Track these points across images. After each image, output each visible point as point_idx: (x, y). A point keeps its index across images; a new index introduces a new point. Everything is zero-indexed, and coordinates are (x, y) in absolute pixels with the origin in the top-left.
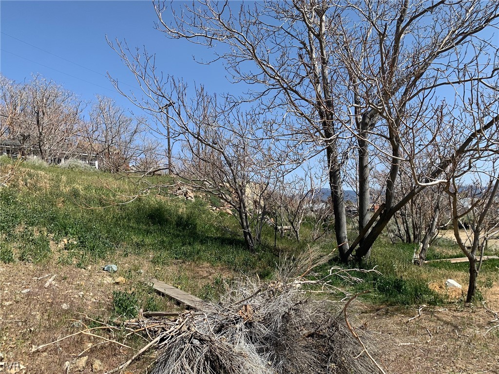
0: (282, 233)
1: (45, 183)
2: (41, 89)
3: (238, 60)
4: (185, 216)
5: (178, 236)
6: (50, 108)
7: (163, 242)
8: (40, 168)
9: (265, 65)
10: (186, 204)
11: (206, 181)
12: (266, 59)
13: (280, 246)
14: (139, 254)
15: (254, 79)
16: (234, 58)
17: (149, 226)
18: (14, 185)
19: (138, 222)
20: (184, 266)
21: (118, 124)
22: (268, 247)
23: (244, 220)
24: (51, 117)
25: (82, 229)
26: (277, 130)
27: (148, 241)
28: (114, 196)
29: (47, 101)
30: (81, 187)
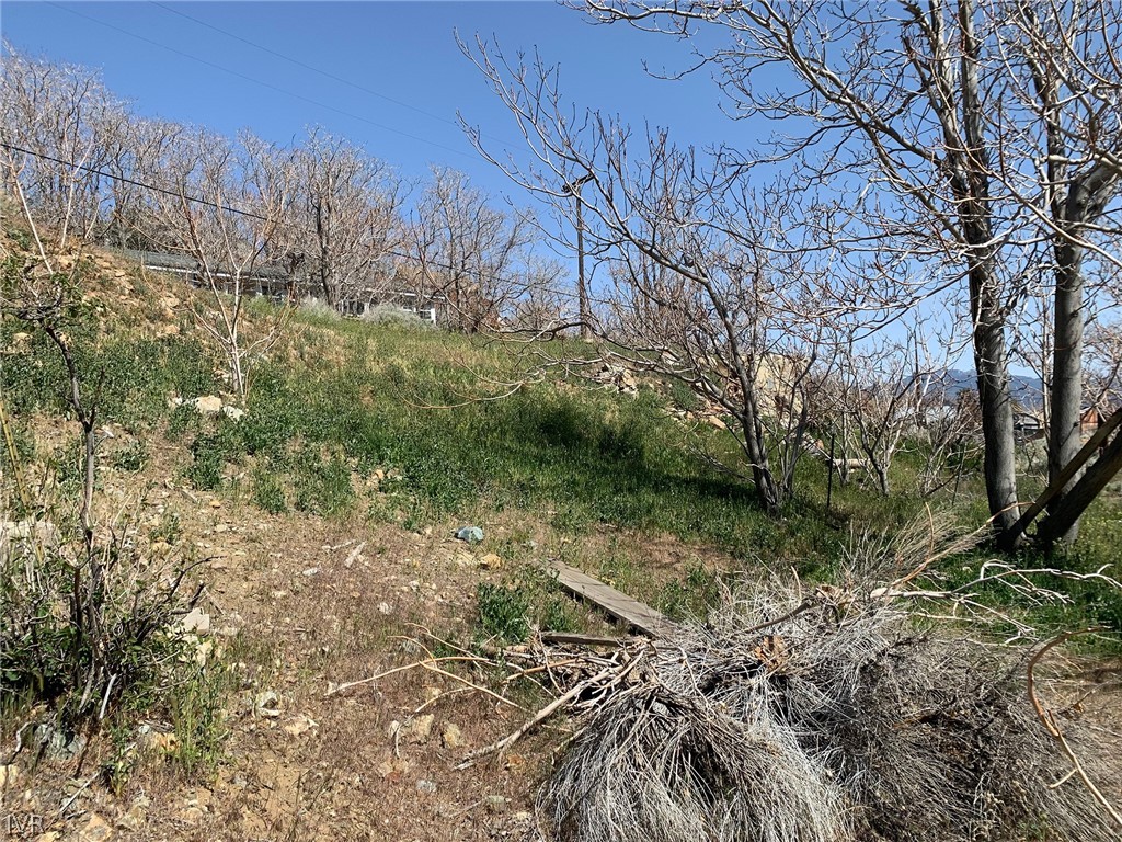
0: (844, 474)
1: (338, 356)
2: (324, 157)
3: (748, 63)
4: (618, 429)
5: (605, 471)
6: (341, 198)
7: (575, 483)
8: (324, 322)
9: (815, 71)
10: (619, 402)
11: (667, 351)
12: (818, 56)
13: (841, 506)
14: (524, 507)
15: (788, 108)
16: (739, 59)
17: (544, 448)
18: (280, 358)
19: (521, 440)
20: (621, 538)
21: (474, 228)
22: (810, 505)
23: (755, 442)
24: (344, 216)
25: (410, 450)
26: (843, 226)
27: (542, 479)
28: (472, 382)
29: (334, 182)
30: (406, 363)
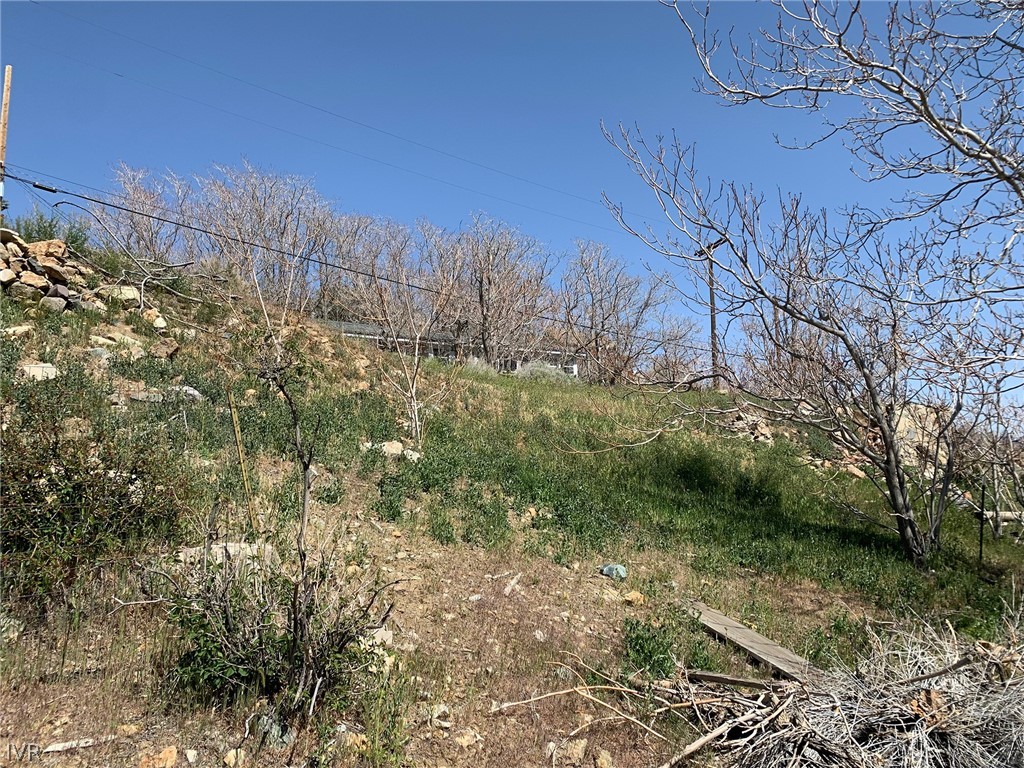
0: (997, 527)
1: (496, 407)
2: (485, 238)
3: (880, 129)
4: (754, 476)
5: (742, 517)
6: (499, 272)
7: (713, 527)
8: (484, 378)
9: (951, 130)
10: (754, 450)
11: (804, 400)
12: (954, 115)
13: (995, 559)
14: (664, 548)
15: (923, 166)
16: (871, 125)
17: (681, 492)
18: (449, 409)
19: (658, 485)
20: (760, 583)
21: (613, 293)
22: (960, 557)
23: (898, 492)
24: (501, 287)
25: (558, 491)
26: (987, 277)
27: (680, 522)
28: (612, 430)
29: (494, 259)
30: (553, 413)
